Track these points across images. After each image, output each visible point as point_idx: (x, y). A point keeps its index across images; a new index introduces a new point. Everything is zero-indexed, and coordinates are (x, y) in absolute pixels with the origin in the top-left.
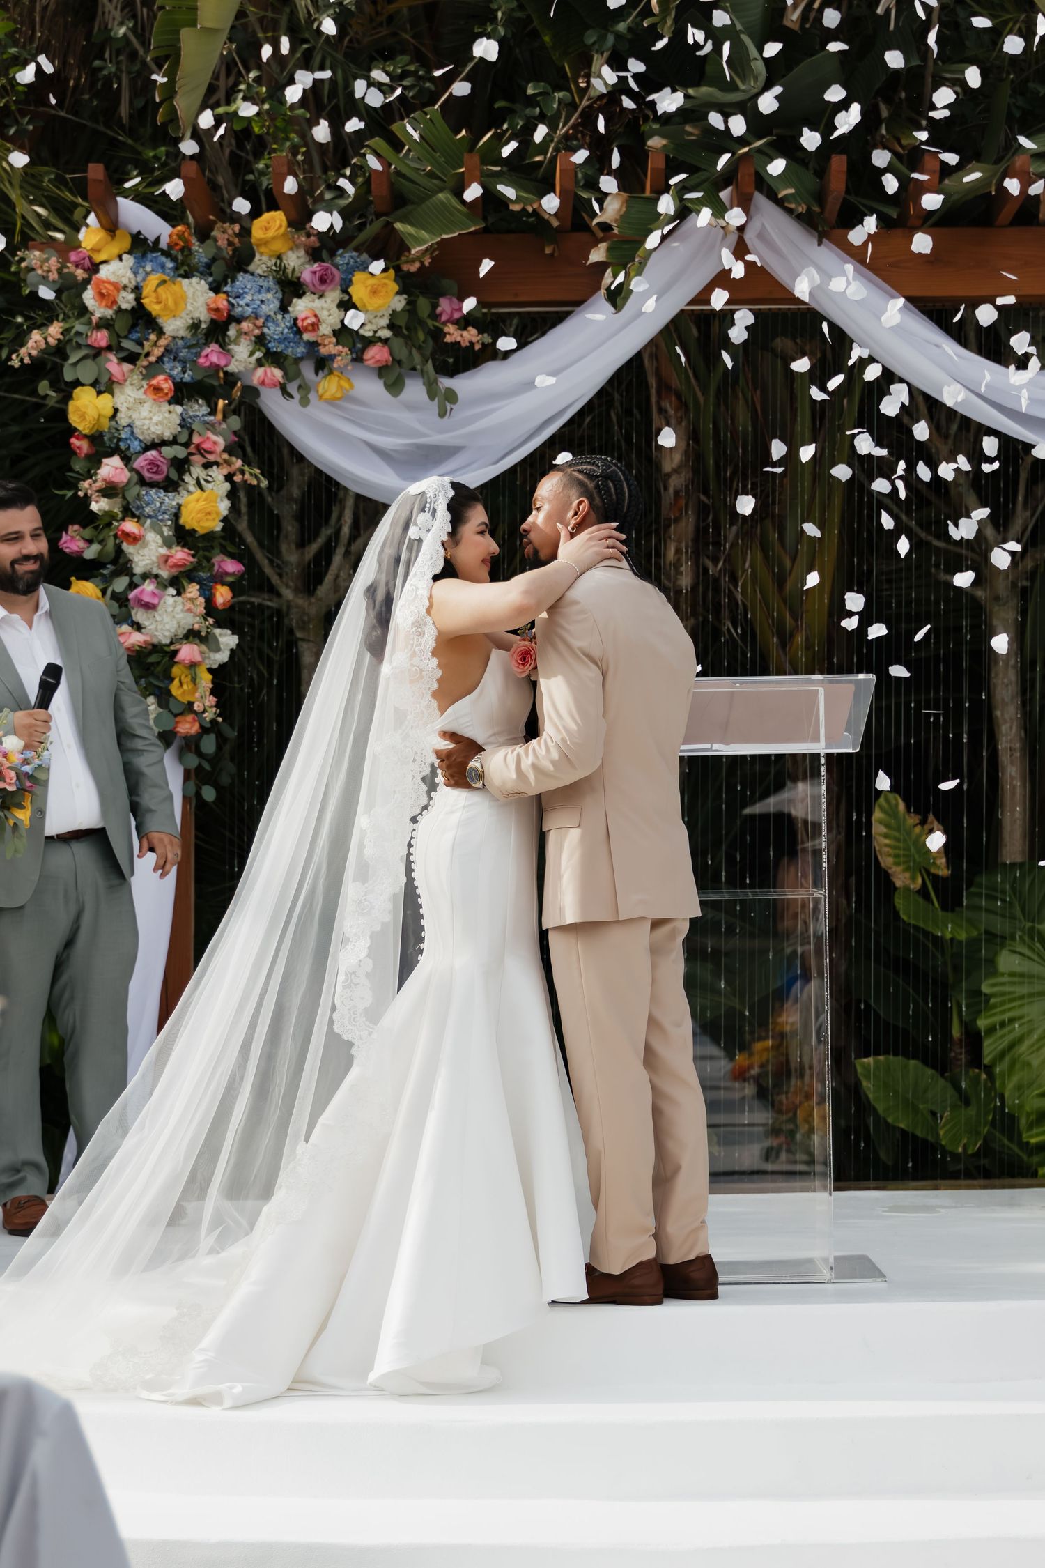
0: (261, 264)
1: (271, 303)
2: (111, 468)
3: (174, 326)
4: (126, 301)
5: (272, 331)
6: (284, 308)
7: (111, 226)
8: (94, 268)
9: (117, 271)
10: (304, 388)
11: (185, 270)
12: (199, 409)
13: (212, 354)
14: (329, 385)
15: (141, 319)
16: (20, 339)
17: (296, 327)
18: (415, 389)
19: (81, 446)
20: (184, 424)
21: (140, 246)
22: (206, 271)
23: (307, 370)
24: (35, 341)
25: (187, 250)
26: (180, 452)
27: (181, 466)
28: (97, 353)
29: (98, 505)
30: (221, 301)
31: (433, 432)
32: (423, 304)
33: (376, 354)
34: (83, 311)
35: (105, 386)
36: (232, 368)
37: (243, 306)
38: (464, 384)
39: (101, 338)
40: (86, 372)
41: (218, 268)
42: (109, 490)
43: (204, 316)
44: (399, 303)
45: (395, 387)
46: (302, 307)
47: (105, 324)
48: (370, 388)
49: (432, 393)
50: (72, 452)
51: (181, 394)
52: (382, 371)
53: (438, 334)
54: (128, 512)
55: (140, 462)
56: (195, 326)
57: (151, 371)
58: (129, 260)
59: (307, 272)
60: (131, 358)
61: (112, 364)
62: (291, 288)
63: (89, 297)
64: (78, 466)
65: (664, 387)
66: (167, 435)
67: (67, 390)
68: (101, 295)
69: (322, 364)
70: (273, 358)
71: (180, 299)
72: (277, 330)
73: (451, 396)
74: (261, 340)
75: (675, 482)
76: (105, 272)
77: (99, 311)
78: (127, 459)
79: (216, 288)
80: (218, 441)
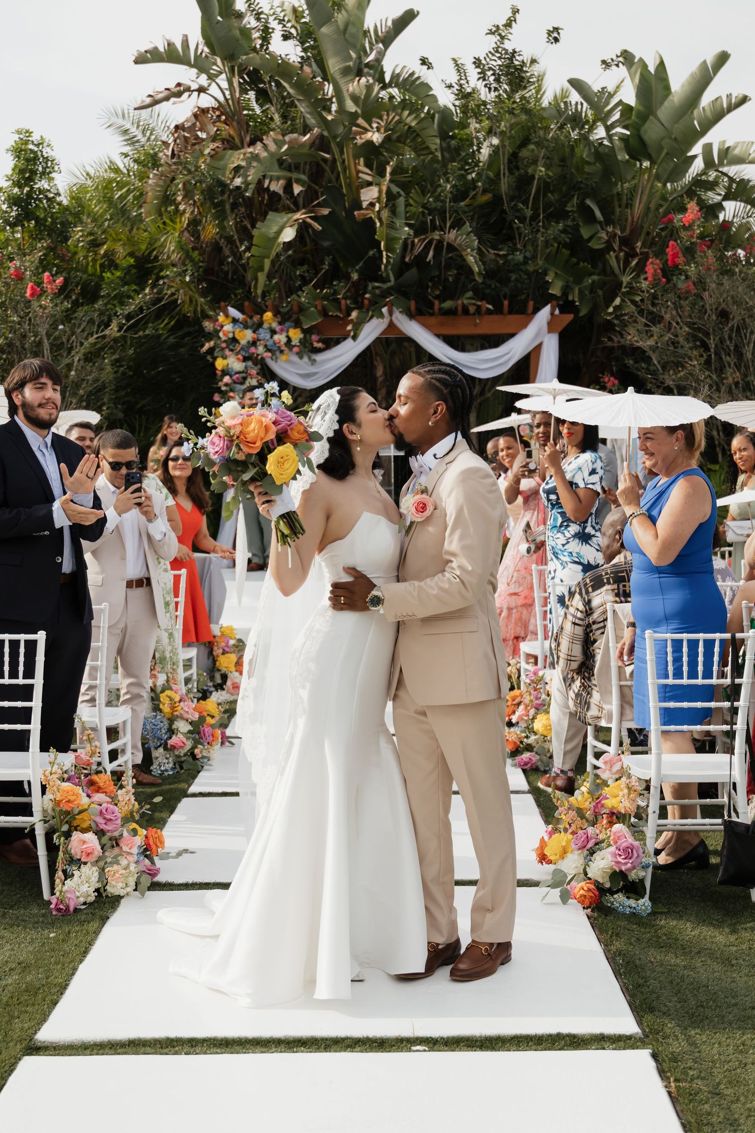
0: (266, 325)
1: (268, 336)
2: (227, 379)
3: (243, 342)
4: (231, 335)
5: (268, 343)
6: (272, 337)
7: (227, 315)
8: (222, 326)
9: (228, 327)
10: (277, 358)
11: (246, 327)
12: (250, 363)
13: (253, 350)
14: (284, 357)
15: (234, 340)
16: (203, 346)
17: (275, 343)
18: (306, 359)
19: (219, 373)
20: (246, 367)
21: (235, 321)
22: (251, 327)
23: (278, 353)
24: (207, 346)
25: (246, 322)
26: (244, 375)
27: (245, 379)
28: (223, 349)
29: (223, 388)
30: (255, 336)
31: (313, 369)
32: (308, 336)
33: (296, 349)
34: (219, 338)
35: (225, 358)
36: (259, 352)
37: (261, 337)
38: (319, 357)
39: (224, 345)
40: (220, 354)
41: (255, 327)
42: (226, 385)
43: (251, 339)
44: (302, 336)
45: (301, 358)
46: (276, 337)
47: (225, 341)
48: (295, 358)
49: (310, 358)
50: (216, 374)
51: (245, 359)
52: (297, 353)
53: (312, 344)
54: (231, 390)
55: (234, 377)
56: (248, 342)
57: (237, 354)
58: (231, 325)
59: (278, 328)
60: (232, 350)
61: (227, 352)
62: (273, 332)
63: (221, 334)
64: (218, 378)
65: (377, 354)
66: (241, 370)
67: (215, 359)
68: (224, 334)
69: (282, 352)
70: (269, 350)
71: (245, 336)
72: (270, 343)
73: (315, 360)
74: (266, 346)
75: (380, 379)
76: (225, 328)
77: (223, 338)
78: (231, 376)
79: (254, 332)
80: (254, 372)
